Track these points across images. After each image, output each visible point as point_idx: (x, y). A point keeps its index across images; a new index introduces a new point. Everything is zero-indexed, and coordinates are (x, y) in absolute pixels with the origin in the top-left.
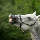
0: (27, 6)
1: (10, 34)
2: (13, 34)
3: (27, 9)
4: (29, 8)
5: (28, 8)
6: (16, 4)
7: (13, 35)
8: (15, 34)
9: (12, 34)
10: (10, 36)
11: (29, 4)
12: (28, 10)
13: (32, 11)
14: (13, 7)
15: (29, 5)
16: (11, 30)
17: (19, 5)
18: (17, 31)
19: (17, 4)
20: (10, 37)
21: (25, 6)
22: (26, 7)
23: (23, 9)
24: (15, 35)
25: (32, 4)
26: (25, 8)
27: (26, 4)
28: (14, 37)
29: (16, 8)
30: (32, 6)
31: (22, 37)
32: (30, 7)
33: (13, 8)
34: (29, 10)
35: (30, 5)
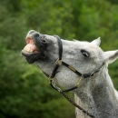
0: (58, 17)
3: (57, 26)
4: (63, 24)
5: (59, 22)
7: (12, 106)
8: (19, 101)
9: (8, 101)
10: (4, 106)
11: (63, 12)
12: (59, 30)
13: (72, 32)
14: (13, 19)
15: (63, 16)
16: (7, 89)
18: (25, 93)
19: (27, 11)
20: (4, 110)
21: (51, 18)
22: (55, 20)
23: (44, 24)
24: (17, 106)
26: (51, 22)
27: (54, 12)
28: (15, 110)
29: (24, 22)
30: (71, 16)
31: (40, 112)
32: (66, 20)
33: (14, 21)
34: (64, 31)
35: (66, 14)
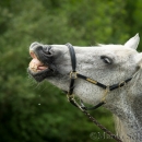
0: (107, 13)
1: (41, 122)
2: (52, 119)
3: (105, 25)
4: (114, 22)
5: (109, 20)
6: (64, 6)
7: (51, 126)
8: (59, 119)
9: (46, 120)
10: (41, 126)
11: (113, 7)
12: (109, 30)
14: (51, 17)
15: (113, 12)
17: (75, 8)
18: (66, 109)
19: (68, 7)
20: (41, 131)
22: (103, 18)
25: (124, 5)
26: (98, 20)
27: (102, 7)
28: (55, 131)
29: (65, 20)
30: (124, 12)
31: (86, 133)
32: (117, 17)
33: (51, 20)
35: (117, 10)
